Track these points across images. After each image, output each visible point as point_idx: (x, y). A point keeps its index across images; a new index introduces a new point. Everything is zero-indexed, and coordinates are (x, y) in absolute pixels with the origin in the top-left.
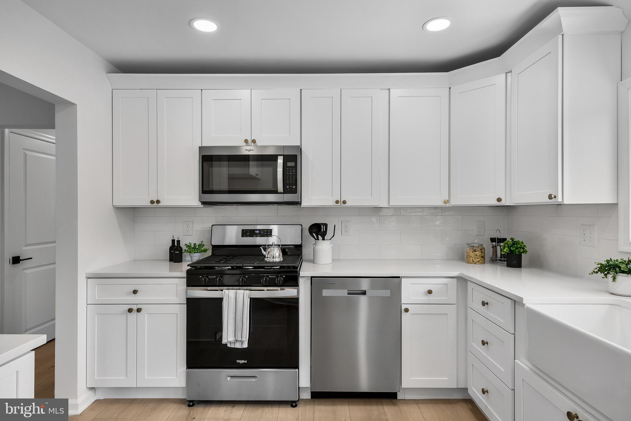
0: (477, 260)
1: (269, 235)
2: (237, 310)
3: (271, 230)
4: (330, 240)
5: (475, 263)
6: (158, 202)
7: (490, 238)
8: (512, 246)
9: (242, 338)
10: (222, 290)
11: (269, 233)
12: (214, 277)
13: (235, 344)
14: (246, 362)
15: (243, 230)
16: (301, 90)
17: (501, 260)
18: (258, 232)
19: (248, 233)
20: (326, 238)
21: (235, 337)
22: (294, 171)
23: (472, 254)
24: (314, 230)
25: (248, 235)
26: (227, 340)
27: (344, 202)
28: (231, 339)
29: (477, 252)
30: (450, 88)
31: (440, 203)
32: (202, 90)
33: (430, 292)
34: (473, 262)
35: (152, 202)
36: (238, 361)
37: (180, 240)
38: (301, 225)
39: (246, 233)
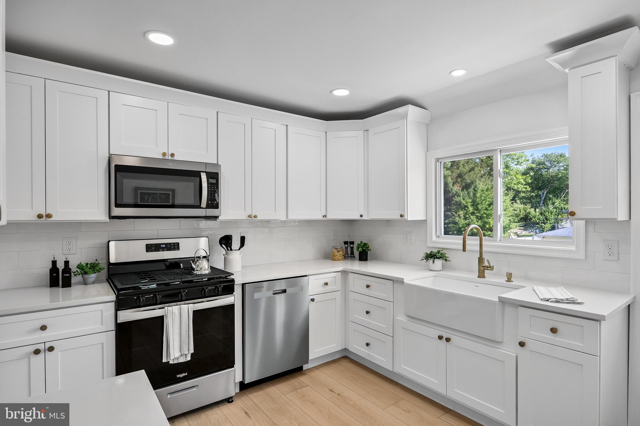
0: (341, 258)
1: (176, 248)
2: (182, 325)
3: (178, 244)
4: (239, 250)
5: (339, 260)
6: (49, 216)
7: (344, 242)
8: (363, 247)
9: (189, 351)
10: (164, 308)
11: (176, 247)
12: (151, 296)
13: (178, 359)
14: (186, 374)
15: (147, 245)
16: (217, 112)
17: (351, 257)
18: (164, 246)
19: (153, 248)
20: (233, 248)
21: (181, 351)
22: (215, 188)
23: (337, 254)
24: (224, 242)
25: (154, 249)
26: (174, 357)
27: (255, 217)
28: (177, 354)
29: (341, 252)
30: (326, 132)
31: (320, 217)
32: (109, 91)
33: (326, 284)
34: (338, 259)
35: (40, 216)
36: (178, 376)
37: (69, 261)
38: (208, 237)
39: (150, 248)
